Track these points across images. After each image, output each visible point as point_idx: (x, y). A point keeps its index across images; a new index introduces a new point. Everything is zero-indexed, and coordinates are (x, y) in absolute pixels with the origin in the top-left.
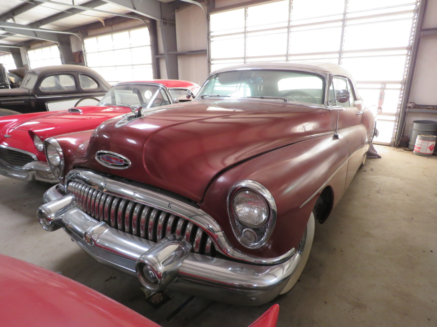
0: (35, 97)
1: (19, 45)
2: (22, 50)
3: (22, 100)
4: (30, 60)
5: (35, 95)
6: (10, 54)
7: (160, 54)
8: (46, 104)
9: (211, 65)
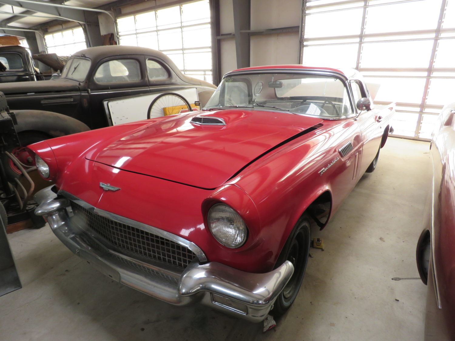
0: (88, 93)
1: (34, 28)
2: (38, 33)
3: (70, 97)
4: (47, 46)
5: (88, 89)
6: (23, 39)
7: (222, 35)
8: (105, 103)
9: (303, 47)
